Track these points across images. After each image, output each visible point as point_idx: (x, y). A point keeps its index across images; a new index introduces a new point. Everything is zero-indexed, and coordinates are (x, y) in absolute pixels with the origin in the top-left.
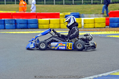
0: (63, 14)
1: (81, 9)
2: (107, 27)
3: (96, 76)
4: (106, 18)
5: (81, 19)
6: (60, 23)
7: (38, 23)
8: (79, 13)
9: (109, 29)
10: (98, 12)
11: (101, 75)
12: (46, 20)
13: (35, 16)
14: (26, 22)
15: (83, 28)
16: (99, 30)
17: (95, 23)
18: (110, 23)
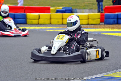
0: (54, 9)
1: (73, 3)
4: (101, 14)
6: (51, 19)
7: (26, 18)
8: (71, 8)
9: (103, 26)
10: (92, 7)
12: (35, 15)
13: (23, 10)
17: (88, 19)
18: (105, 19)
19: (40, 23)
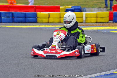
0: (63, 8)
1: (82, 2)
2: (111, 22)
3: (99, 74)
4: (109, 12)
5: (83, 13)
6: (60, 17)
7: (37, 17)
8: (80, 7)
9: (112, 24)
10: (100, 6)
11: (103, 73)
12: (45, 14)
13: (34, 9)
14: (24, 15)
15: (84, 23)
16: (102, 25)
17: (97, 17)
18: (113, 18)
19: (50, 21)
